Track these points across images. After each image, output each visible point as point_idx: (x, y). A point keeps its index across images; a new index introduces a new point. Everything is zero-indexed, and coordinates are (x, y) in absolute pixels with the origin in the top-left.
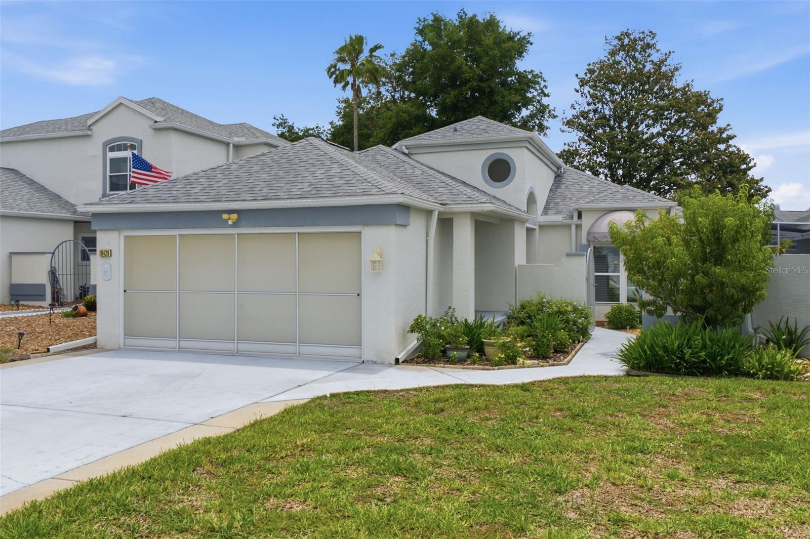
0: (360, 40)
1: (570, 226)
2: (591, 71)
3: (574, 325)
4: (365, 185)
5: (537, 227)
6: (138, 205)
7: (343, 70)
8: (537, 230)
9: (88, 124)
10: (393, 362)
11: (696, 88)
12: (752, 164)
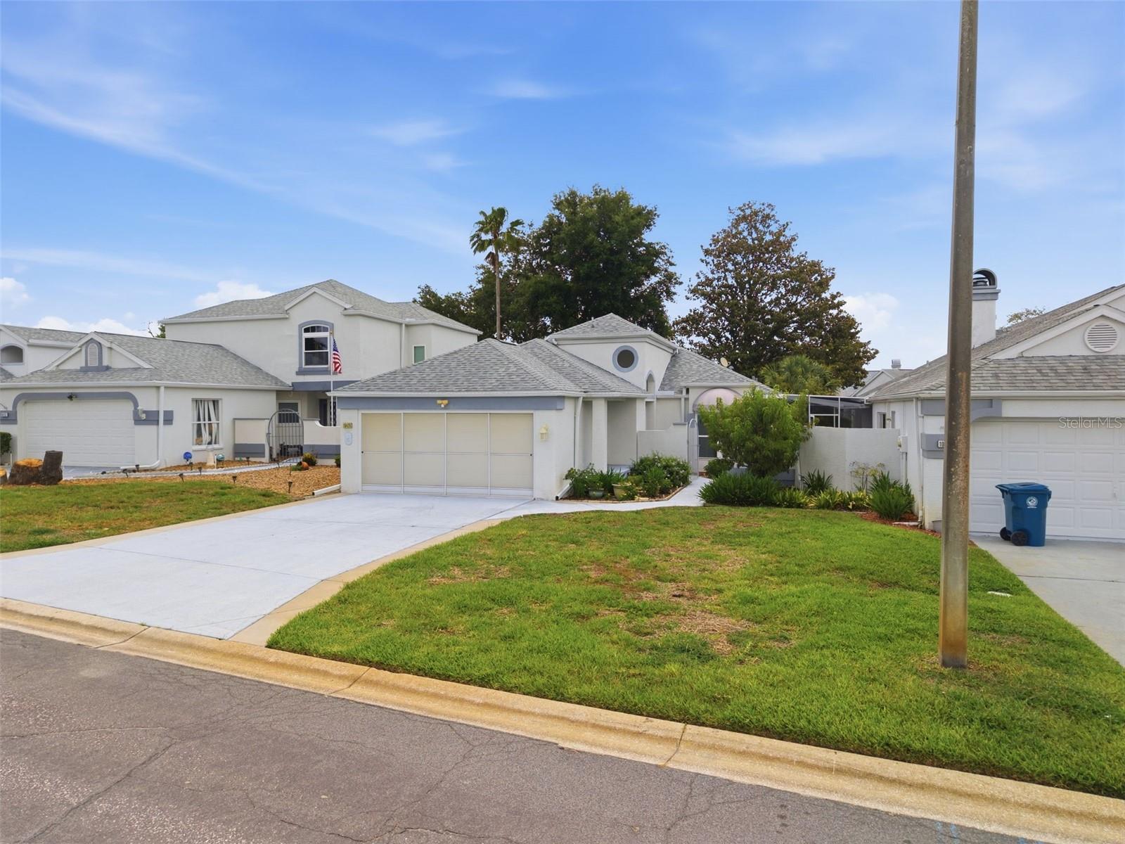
0: (501, 213)
1: (680, 399)
2: (716, 241)
3: (677, 474)
4: (535, 383)
5: (655, 400)
6: (372, 393)
7: (484, 241)
8: (655, 403)
9: (286, 308)
10: (555, 499)
11: (810, 258)
12: (858, 329)
